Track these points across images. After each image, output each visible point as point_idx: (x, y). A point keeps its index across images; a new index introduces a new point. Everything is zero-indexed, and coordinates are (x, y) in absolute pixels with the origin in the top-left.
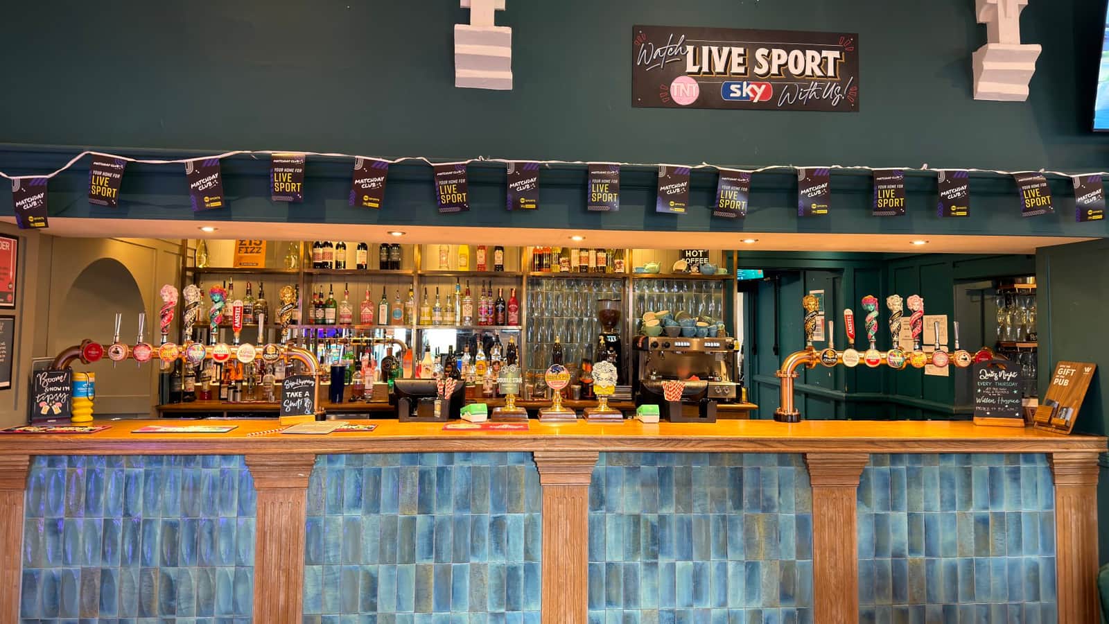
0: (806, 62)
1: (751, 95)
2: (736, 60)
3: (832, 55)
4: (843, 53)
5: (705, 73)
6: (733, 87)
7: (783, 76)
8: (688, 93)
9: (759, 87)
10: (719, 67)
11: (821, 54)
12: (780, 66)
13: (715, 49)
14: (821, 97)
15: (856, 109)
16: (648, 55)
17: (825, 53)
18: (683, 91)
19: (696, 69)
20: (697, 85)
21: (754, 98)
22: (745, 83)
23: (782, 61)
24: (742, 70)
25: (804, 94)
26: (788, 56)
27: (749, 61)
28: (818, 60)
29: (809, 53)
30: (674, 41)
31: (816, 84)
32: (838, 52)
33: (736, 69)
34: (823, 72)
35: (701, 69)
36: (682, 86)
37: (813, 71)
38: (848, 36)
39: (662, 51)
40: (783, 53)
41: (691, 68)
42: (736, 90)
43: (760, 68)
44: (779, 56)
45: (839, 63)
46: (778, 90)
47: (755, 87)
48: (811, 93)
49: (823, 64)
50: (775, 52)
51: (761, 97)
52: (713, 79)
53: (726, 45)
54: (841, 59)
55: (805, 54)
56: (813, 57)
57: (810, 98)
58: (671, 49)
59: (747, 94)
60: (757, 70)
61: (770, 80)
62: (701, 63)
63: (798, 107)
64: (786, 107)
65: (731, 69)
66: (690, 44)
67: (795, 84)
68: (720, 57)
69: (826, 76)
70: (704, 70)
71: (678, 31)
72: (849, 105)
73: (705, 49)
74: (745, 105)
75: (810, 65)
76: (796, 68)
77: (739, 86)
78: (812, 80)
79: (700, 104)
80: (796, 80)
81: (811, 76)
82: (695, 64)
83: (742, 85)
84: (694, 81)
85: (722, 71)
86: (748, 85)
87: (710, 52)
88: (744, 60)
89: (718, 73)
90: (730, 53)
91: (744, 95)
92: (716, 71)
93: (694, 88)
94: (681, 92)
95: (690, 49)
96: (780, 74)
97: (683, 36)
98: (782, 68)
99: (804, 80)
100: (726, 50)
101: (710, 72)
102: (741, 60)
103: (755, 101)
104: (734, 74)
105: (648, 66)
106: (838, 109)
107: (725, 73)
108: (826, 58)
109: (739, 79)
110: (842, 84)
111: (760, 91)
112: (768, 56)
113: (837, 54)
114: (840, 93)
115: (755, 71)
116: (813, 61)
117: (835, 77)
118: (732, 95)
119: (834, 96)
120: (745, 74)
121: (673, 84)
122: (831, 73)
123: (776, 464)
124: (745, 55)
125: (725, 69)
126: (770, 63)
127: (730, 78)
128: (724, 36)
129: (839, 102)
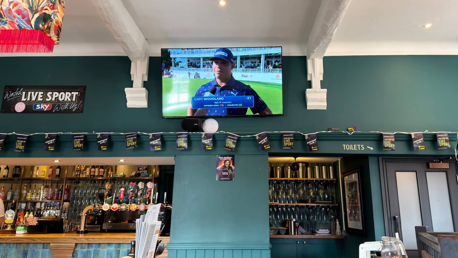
0: (65, 96)
1: (44, 108)
2: (40, 96)
3: (75, 94)
4: (79, 93)
5: (28, 101)
6: (37, 106)
7: (56, 101)
8: (21, 108)
9: (47, 105)
10: (34, 99)
11: (71, 93)
12: (55, 98)
13: (33, 93)
14: (69, 108)
15: (82, 112)
16: (9, 95)
17: (73, 93)
18: (19, 107)
19: (25, 100)
20: (25, 105)
21: (44, 109)
22: (42, 104)
23: (57, 96)
24: (42, 99)
25: (63, 107)
26: (59, 94)
27: (45, 96)
28: (70, 96)
29: (67, 93)
30: (19, 90)
31: (68, 104)
32: (78, 92)
33: (39, 99)
34: (71, 100)
35: (27, 99)
36: (19, 106)
37: (67, 99)
38: (82, 87)
39: (14, 94)
40: (57, 93)
41: (23, 99)
42: (38, 107)
43: (48, 99)
44: (56, 94)
45: (78, 96)
46: (54, 106)
47: (46, 105)
48: (66, 107)
49: (71, 97)
50: (55, 93)
51: (47, 109)
52: (31, 103)
53: (37, 91)
54: (78, 95)
55: (65, 94)
56: (68, 94)
57: (65, 109)
58: (17, 93)
59: (42, 108)
60: (47, 100)
61: (51, 103)
62: (27, 98)
63: (60, 112)
64: (56, 112)
65: (37, 100)
66: (24, 91)
67: (60, 104)
68: (34, 95)
69: (72, 101)
70: (28, 100)
71: (20, 87)
72: (80, 111)
73: (29, 93)
74: (41, 111)
75: (67, 97)
76: (61, 98)
77: (40, 105)
78: (67, 102)
79: (24, 112)
80: (61, 103)
81: (66, 101)
82: (25, 98)
83: (41, 105)
84: (24, 104)
85: (35, 100)
86: (43, 105)
87: (31, 94)
88: (43, 96)
89: (33, 101)
90: (38, 94)
91: (41, 108)
92: (32, 100)
93: (24, 106)
94: (19, 108)
95: (24, 93)
96: (55, 101)
97: (22, 89)
98: (56, 98)
99: (64, 103)
100: (37, 93)
101: (30, 101)
102: (42, 96)
103: (45, 110)
104: (38, 101)
105: (9, 99)
106: (75, 112)
107: (35, 101)
108: (73, 95)
109: (40, 103)
110: (78, 104)
111: (47, 107)
112: (52, 95)
113: (77, 93)
114: (76, 107)
115: (46, 100)
116: (68, 96)
117: (76, 101)
118: (37, 108)
119: (74, 108)
120: (43, 101)
121: (16, 105)
122: (74, 100)
123: (41, 248)
124: (43, 94)
125: (36, 100)
126: (52, 97)
127: (37, 103)
128: (36, 88)
129: (75, 110)
